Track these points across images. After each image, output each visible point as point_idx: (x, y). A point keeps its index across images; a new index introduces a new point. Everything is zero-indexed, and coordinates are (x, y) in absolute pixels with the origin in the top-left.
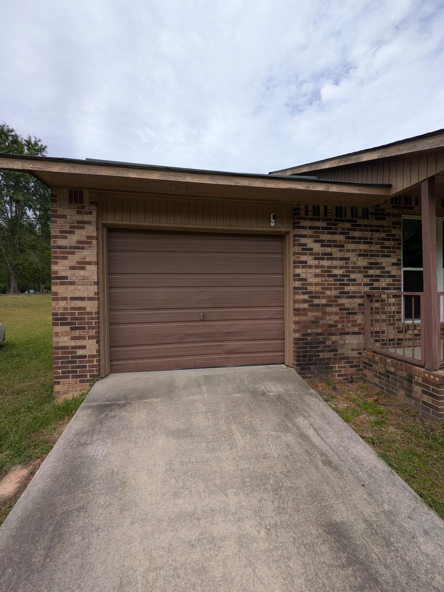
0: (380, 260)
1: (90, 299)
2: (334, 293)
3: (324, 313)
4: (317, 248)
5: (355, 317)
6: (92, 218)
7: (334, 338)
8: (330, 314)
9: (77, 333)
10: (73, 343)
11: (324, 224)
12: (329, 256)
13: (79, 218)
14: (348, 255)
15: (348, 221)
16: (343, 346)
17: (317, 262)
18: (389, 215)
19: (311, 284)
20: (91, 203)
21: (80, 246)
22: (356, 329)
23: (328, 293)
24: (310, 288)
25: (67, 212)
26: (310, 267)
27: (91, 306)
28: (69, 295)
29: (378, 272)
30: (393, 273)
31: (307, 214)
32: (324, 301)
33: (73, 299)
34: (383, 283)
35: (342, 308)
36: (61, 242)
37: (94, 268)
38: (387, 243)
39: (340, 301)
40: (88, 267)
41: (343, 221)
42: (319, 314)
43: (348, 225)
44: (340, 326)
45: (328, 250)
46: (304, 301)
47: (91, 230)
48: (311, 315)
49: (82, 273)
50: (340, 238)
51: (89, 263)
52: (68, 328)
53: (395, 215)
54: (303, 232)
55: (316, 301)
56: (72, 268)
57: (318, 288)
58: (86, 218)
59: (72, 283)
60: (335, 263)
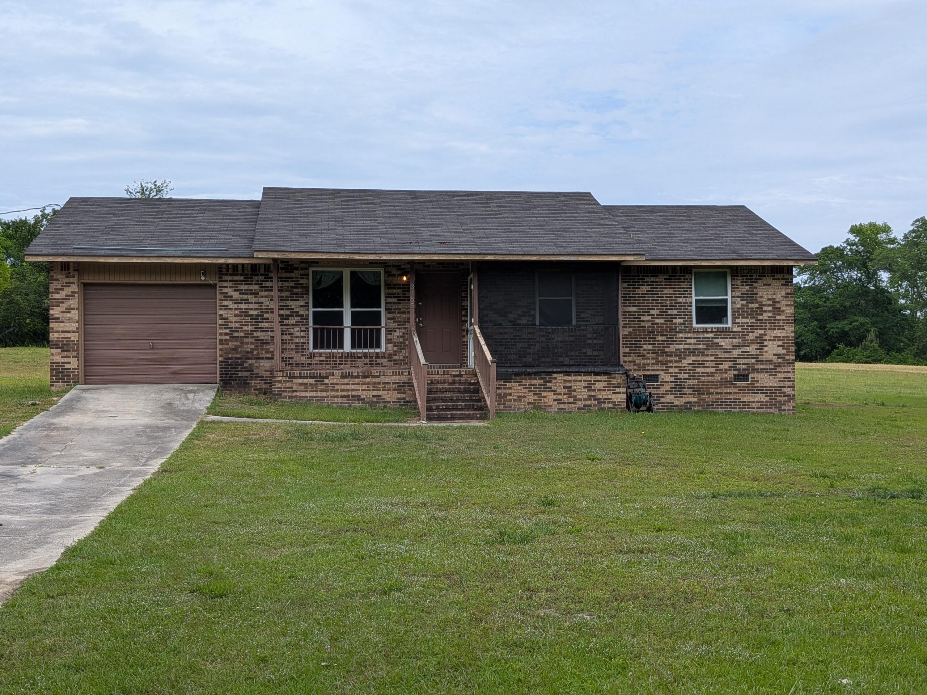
0: (289, 303)
1: (73, 332)
2: (250, 328)
3: (242, 343)
4: (236, 295)
5: (268, 347)
6: (75, 280)
7: (250, 361)
8: (247, 344)
9: (65, 354)
10: (63, 360)
11: (242, 278)
12: (247, 301)
13: (67, 280)
14: (262, 300)
15: (261, 275)
16: (258, 367)
17: (236, 306)
18: (297, 269)
19: (231, 322)
20: (75, 270)
21: (68, 298)
22: (269, 355)
23: (245, 328)
24: (230, 325)
25: (59, 277)
26: (231, 309)
27: (74, 337)
28: (60, 329)
29: (288, 312)
30: (301, 313)
31: (228, 271)
32: (242, 334)
33: (62, 332)
34: (292, 320)
35: (257, 339)
36: (56, 296)
37: (76, 312)
38: (296, 290)
39: (255, 334)
40: (72, 311)
41: (258, 275)
42: (238, 344)
43: (262, 278)
44: (255, 352)
45: (246, 297)
46: (226, 334)
47: (74, 288)
48: (232, 345)
49: (68, 315)
50: (256, 287)
51: (73, 309)
52: (59, 350)
53: (302, 269)
54: (225, 284)
55: (236, 334)
56: (62, 312)
57: (238, 325)
58: (71, 280)
59: (63, 322)
60: (251, 306)
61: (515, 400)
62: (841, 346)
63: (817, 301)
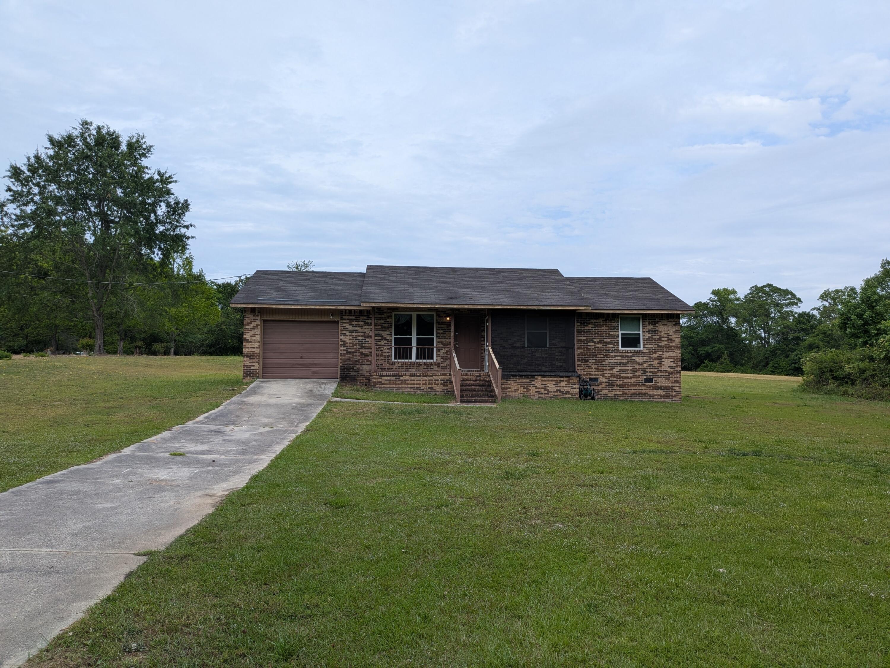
0: (381, 332)
1: (257, 348)
2: (358, 347)
3: (353, 356)
4: (350, 328)
5: (368, 358)
6: (259, 318)
7: (357, 366)
8: (356, 356)
9: (252, 360)
10: (250, 364)
11: (354, 318)
12: (356, 331)
13: (254, 318)
14: (365, 330)
15: (365, 316)
16: (362, 370)
17: (350, 334)
18: (386, 312)
19: (347, 343)
20: (258, 312)
21: (254, 328)
22: (369, 363)
23: (355, 347)
24: (346, 345)
25: (250, 316)
26: (347, 336)
27: (257, 351)
28: (249, 346)
29: (380, 338)
30: (388, 338)
31: (346, 313)
32: (353, 350)
33: (251, 348)
34: (382, 343)
35: (362, 353)
36: (247, 327)
37: (259, 336)
38: (385, 325)
39: (361, 350)
40: (256, 336)
41: (363, 316)
42: (351, 356)
43: (365, 318)
44: (360, 361)
45: (356, 328)
46: (344, 350)
47: (258, 322)
48: (347, 356)
49: (254, 338)
50: (362, 323)
51: (257, 334)
52: (248, 358)
53: (388, 313)
54: (344, 321)
55: (350, 350)
56: (251, 336)
57: (351, 345)
58: (256, 318)
59: (251, 342)
60: (359, 334)
61: (512, 392)
62: (707, 362)
63: (692, 335)
